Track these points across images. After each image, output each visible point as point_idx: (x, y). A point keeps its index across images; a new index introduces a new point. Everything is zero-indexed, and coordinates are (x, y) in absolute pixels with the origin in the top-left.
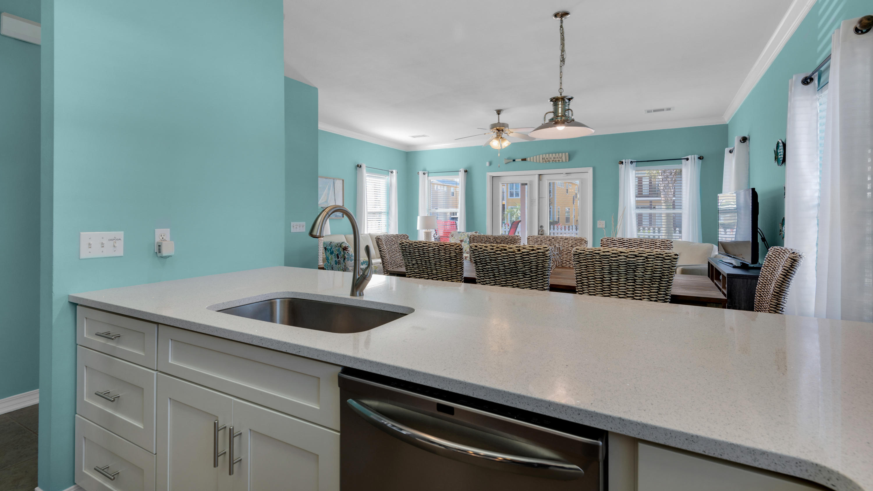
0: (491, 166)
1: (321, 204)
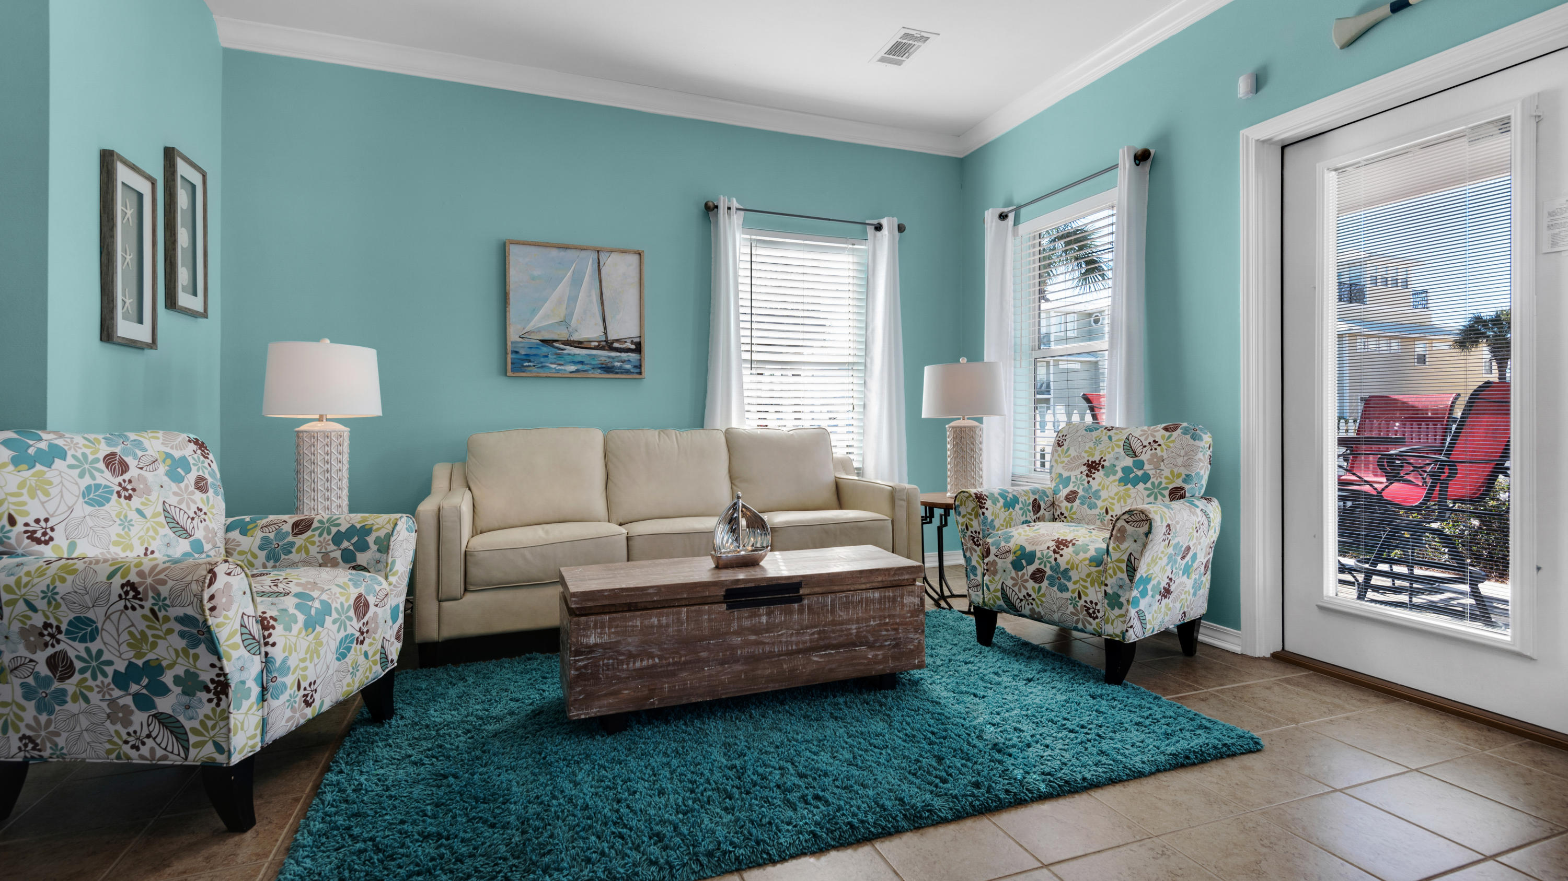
0: (1263, 92)
1: (539, 331)
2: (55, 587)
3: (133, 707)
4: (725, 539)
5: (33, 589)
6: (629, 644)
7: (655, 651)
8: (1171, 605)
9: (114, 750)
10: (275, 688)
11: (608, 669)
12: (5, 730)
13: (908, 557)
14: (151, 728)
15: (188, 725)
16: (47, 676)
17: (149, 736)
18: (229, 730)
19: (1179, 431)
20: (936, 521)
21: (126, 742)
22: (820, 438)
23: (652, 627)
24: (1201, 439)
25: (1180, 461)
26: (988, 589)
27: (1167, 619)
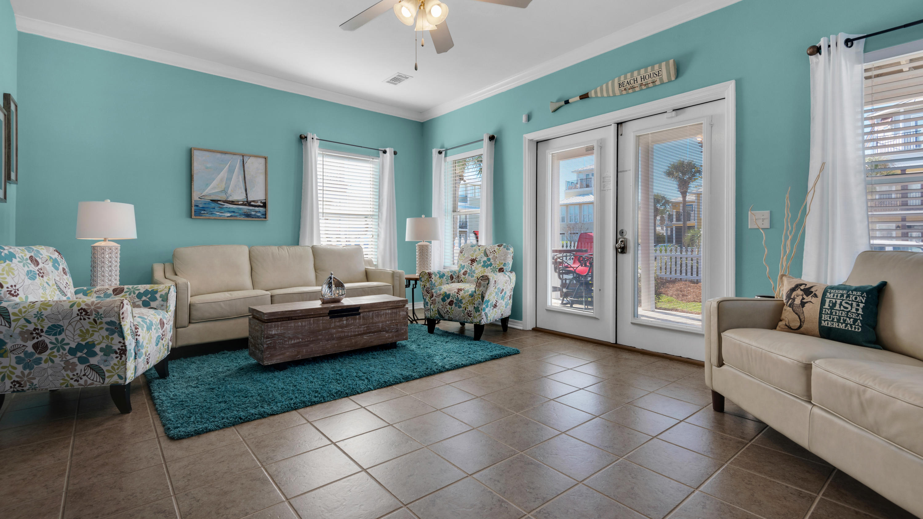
0: (531, 121)
1: (210, 195)
2: (42, 312)
3: (78, 363)
4: (327, 291)
5: (29, 314)
6: (289, 334)
7: (300, 336)
8: (497, 311)
9: (65, 383)
10: (140, 354)
11: (280, 344)
12: (3, 379)
13: (400, 297)
14: (86, 371)
15: (105, 369)
16: (32, 353)
17: (84, 375)
18: (126, 369)
19: (502, 247)
20: (411, 286)
21: (72, 379)
22: (358, 250)
23: (299, 326)
24: (509, 250)
25: (502, 258)
26: (433, 310)
27: (496, 316)
